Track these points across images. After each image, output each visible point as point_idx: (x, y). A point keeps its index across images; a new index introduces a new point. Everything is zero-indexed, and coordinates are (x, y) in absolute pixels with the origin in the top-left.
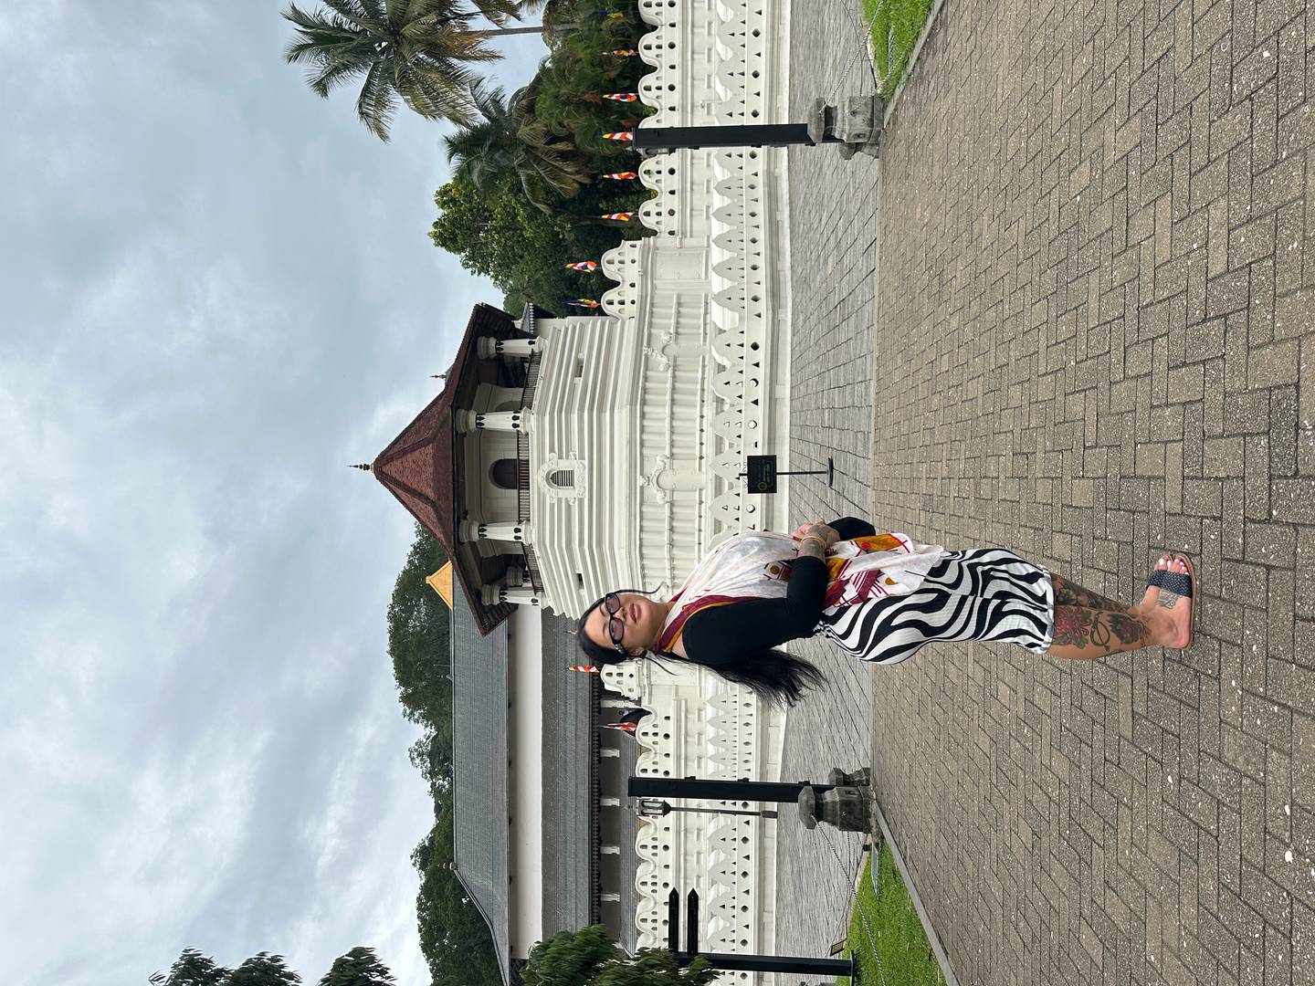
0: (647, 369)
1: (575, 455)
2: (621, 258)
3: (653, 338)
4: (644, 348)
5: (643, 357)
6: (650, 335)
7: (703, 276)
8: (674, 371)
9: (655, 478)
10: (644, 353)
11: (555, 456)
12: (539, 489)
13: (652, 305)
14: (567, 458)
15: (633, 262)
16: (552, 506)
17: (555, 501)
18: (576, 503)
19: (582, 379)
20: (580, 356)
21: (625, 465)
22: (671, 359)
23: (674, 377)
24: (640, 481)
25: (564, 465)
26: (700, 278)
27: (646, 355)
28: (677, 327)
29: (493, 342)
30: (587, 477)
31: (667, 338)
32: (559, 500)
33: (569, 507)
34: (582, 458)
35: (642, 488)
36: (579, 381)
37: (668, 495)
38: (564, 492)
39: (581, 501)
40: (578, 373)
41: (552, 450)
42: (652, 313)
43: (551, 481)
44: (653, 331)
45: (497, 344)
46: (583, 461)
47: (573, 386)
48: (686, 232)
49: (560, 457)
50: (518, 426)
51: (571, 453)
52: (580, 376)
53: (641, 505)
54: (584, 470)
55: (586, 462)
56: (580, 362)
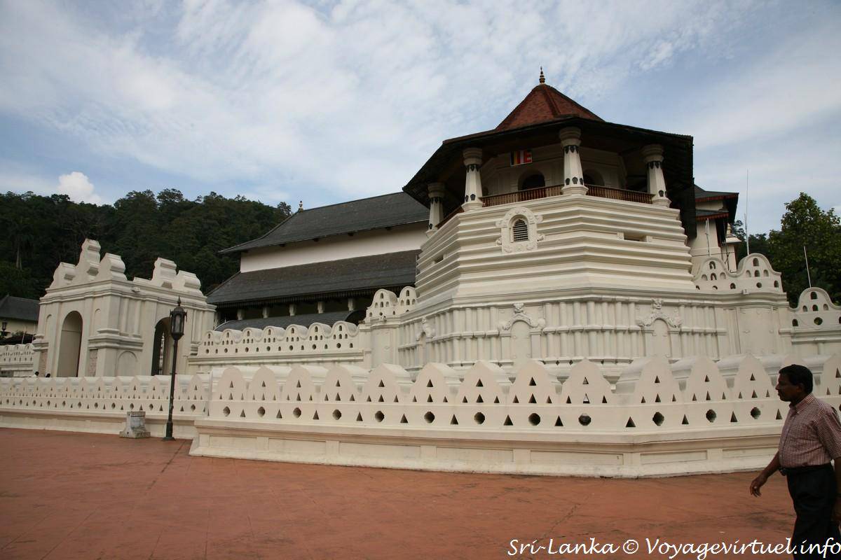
0: (637, 303)
1: (542, 239)
2: (761, 272)
3: (673, 309)
4: (660, 300)
5: (650, 299)
6: (678, 305)
8: (637, 332)
9: (521, 318)
10: (655, 300)
11: (541, 221)
12: (508, 210)
13: (712, 307)
14: (538, 232)
15: (759, 285)
16: (494, 224)
17: (498, 226)
18: (497, 246)
20: (648, 238)
21: (532, 288)
22: (650, 328)
23: (630, 332)
24: (518, 304)
25: (532, 230)
27: (653, 302)
28: (688, 333)
29: (659, 158)
30: (521, 252)
31: (675, 323)
32: (499, 230)
33: (494, 239)
34: (540, 246)
35: (512, 306)
36: (620, 237)
37: (506, 332)
38: (507, 234)
39: (500, 250)
40: (629, 236)
41: (545, 217)
42: (703, 306)
43: (517, 220)
44: (682, 308)
45: (657, 162)
46: (536, 247)
47: (614, 232)
48: (797, 337)
49: (539, 225)
50: (568, 184)
51: (543, 235)
52: (625, 239)
53: (496, 306)
54: (528, 249)
55: (536, 250)
56: (641, 237)
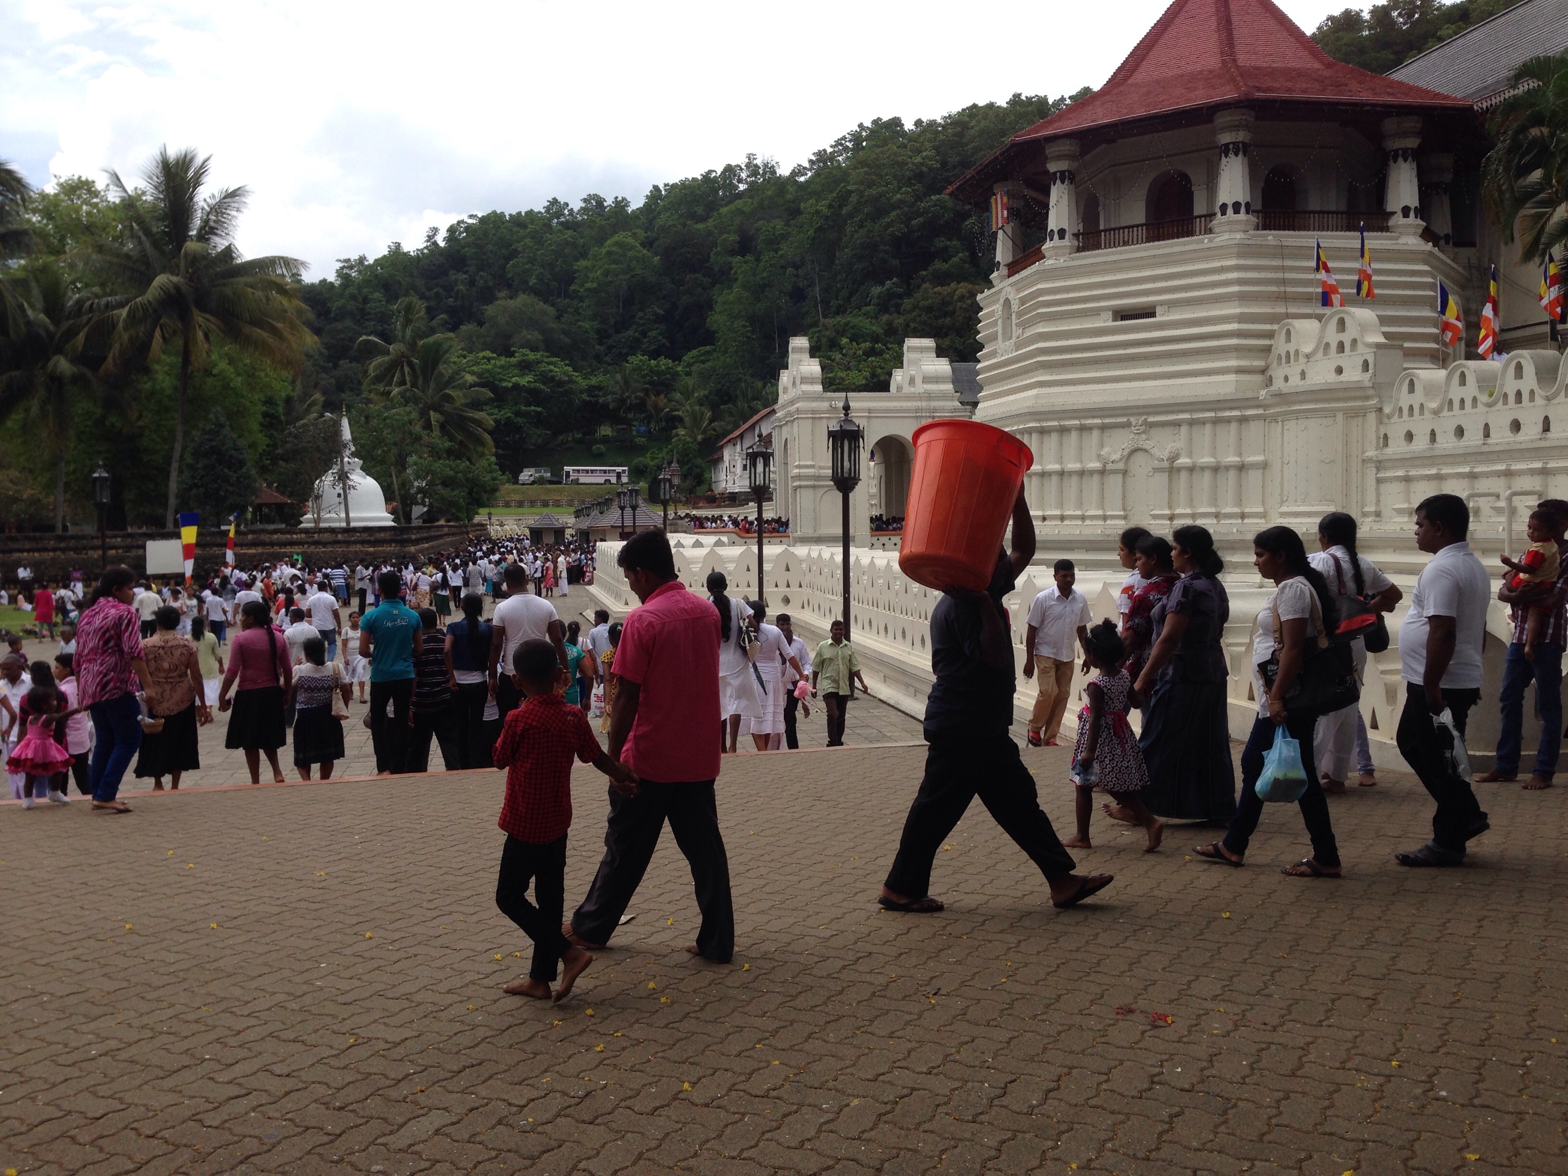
0: (1103, 428)
1: (1019, 335)
2: (1347, 344)
3: (1169, 431)
4: (1143, 418)
5: (1124, 420)
6: (1177, 424)
7: (1284, 509)
8: (1102, 472)
10: (1133, 419)
12: (1000, 291)
14: (1017, 324)
15: (1339, 371)
19: (1110, 323)
20: (1159, 310)
22: (1121, 466)
23: (1092, 472)
26: (1282, 502)
27: (1128, 425)
28: (1191, 469)
29: (1242, 135)
31: (1165, 455)
34: (1018, 347)
36: (1107, 321)
39: (995, 356)
41: (1022, 300)
42: (1228, 420)
44: (1184, 429)
45: (1236, 144)
46: (1015, 347)
47: (1096, 312)
48: (1385, 469)
49: (1018, 314)
50: (1051, 240)
51: (1021, 330)
52: (1115, 320)
54: (1009, 352)
55: (1015, 353)
56: (1148, 312)
